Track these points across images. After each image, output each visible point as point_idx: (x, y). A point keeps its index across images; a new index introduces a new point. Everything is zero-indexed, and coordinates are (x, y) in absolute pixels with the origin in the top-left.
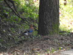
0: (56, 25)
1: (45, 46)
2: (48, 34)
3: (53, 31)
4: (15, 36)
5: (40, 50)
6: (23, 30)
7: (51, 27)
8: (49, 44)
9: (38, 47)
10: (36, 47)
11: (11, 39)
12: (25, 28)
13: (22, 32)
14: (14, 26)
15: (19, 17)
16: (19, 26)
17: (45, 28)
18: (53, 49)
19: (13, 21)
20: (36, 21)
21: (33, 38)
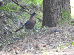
0: (66, 13)
1: (53, 40)
2: (56, 24)
3: (63, 21)
4: (13, 29)
5: (47, 46)
6: (24, 21)
7: (60, 15)
8: (58, 38)
9: (44, 43)
10: (41, 43)
11: (8, 33)
12: (26, 19)
13: (22, 23)
14: (11, 17)
15: (18, 4)
16: (18, 16)
17: (52, 17)
18: (63, 44)
19: (10, 10)
20: (41, 9)
21: (37, 31)
